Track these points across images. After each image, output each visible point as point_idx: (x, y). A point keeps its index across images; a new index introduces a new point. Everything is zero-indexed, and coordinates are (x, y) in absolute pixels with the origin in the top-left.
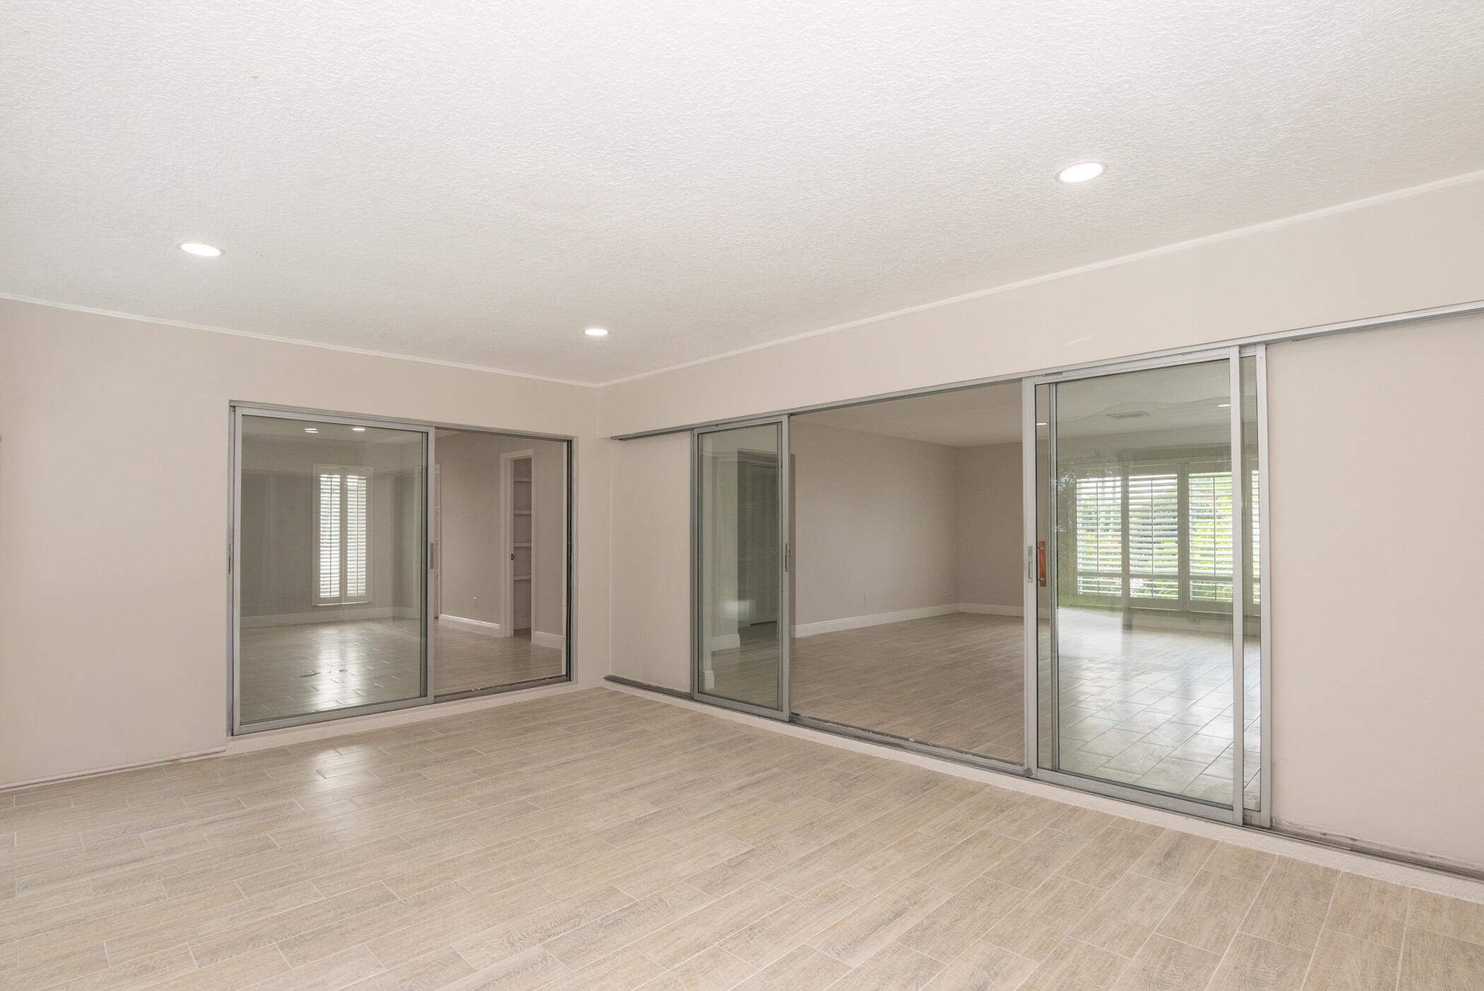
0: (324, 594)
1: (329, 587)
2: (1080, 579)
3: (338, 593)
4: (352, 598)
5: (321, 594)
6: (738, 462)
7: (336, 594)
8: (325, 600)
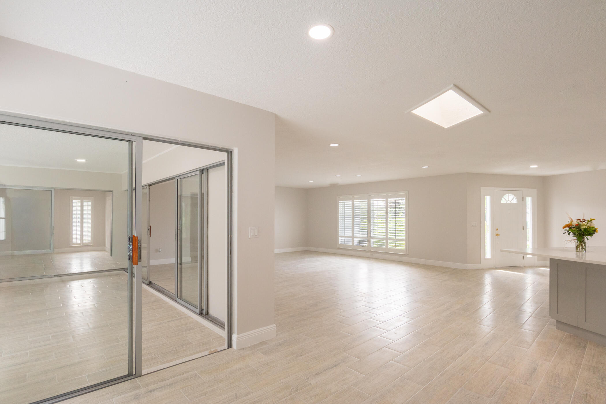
0: (74, 241)
1: (76, 239)
2: (340, 238)
3: (80, 242)
4: (85, 243)
5: (73, 242)
6: (191, 197)
7: (79, 242)
8: (75, 244)
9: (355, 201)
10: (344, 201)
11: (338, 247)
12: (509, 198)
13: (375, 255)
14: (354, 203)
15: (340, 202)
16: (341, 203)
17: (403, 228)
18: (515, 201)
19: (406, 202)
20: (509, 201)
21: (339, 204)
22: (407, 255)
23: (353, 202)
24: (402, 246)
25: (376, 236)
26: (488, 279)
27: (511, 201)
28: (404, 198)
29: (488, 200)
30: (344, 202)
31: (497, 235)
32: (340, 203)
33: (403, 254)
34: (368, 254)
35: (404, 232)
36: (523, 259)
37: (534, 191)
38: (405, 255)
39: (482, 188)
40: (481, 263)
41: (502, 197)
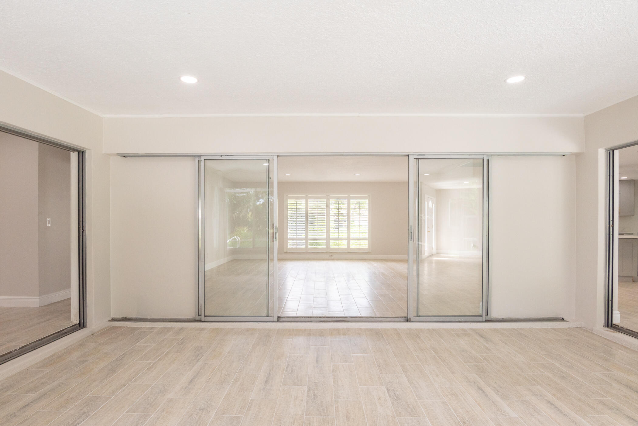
2: (288, 242)
9: (309, 200)
11: (286, 252)
13: (335, 256)
14: (309, 202)
15: (289, 200)
19: (369, 203)
21: (287, 203)
23: (307, 201)
24: (365, 245)
28: (367, 200)
31: (428, 232)
32: (289, 202)
34: (327, 256)
35: (367, 231)
36: (433, 249)
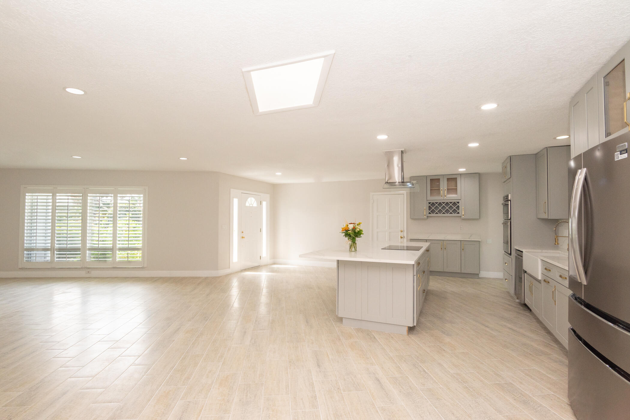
2: (25, 252)
9: (57, 194)
10: (34, 194)
12: (251, 202)
13: (95, 273)
14: (57, 198)
15: (27, 194)
16: (29, 198)
17: (140, 234)
18: (255, 205)
19: (145, 200)
20: (251, 204)
21: (25, 199)
22: (145, 267)
23: (54, 196)
25: (97, 246)
26: (235, 283)
27: (252, 205)
28: (142, 195)
29: (236, 201)
30: (37, 196)
31: (243, 237)
32: (27, 197)
33: (139, 268)
34: (83, 273)
35: (141, 238)
36: (260, 259)
37: (268, 196)
38: (142, 268)
39: (232, 190)
40: (229, 268)
41: (247, 200)
